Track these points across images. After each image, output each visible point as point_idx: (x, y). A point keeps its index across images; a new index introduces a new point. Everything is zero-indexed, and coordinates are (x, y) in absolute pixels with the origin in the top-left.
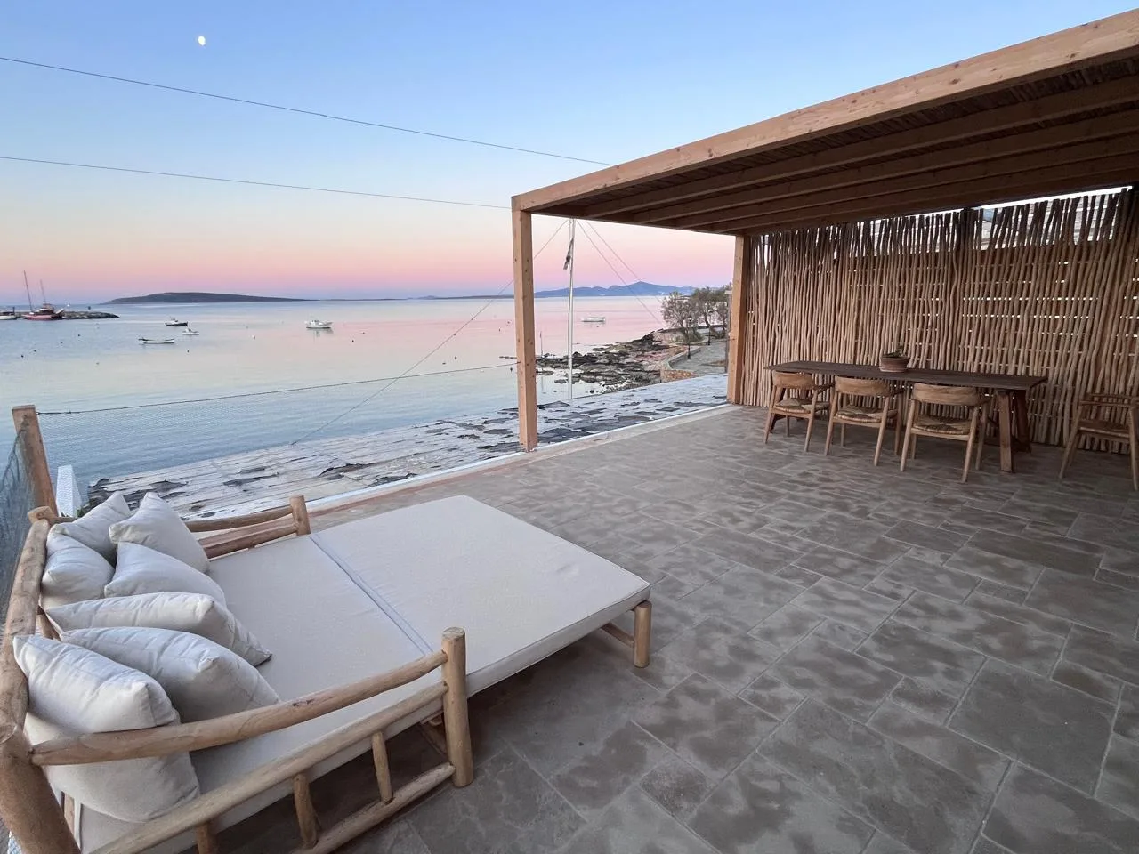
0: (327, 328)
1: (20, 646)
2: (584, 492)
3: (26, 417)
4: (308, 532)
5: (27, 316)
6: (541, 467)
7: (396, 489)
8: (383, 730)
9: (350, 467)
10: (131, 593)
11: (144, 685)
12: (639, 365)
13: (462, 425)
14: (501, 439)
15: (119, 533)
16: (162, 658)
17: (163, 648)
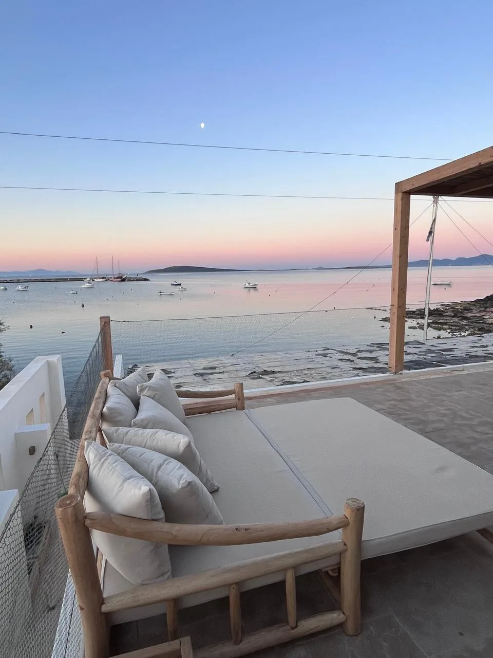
0: (254, 288)
1: (88, 447)
2: (445, 410)
3: (105, 322)
4: (243, 408)
5: (111, 279)
6: (406, 386)
7: (298, 389)
8: (295, 567)
9: (266, 372)
10: (145, 427)
11: (149, 489)
12: (481, 318)
13: (341, 352)
14: (371, 364)
15: (142, 390)
16: (160, 473)
17: (160, 466)
